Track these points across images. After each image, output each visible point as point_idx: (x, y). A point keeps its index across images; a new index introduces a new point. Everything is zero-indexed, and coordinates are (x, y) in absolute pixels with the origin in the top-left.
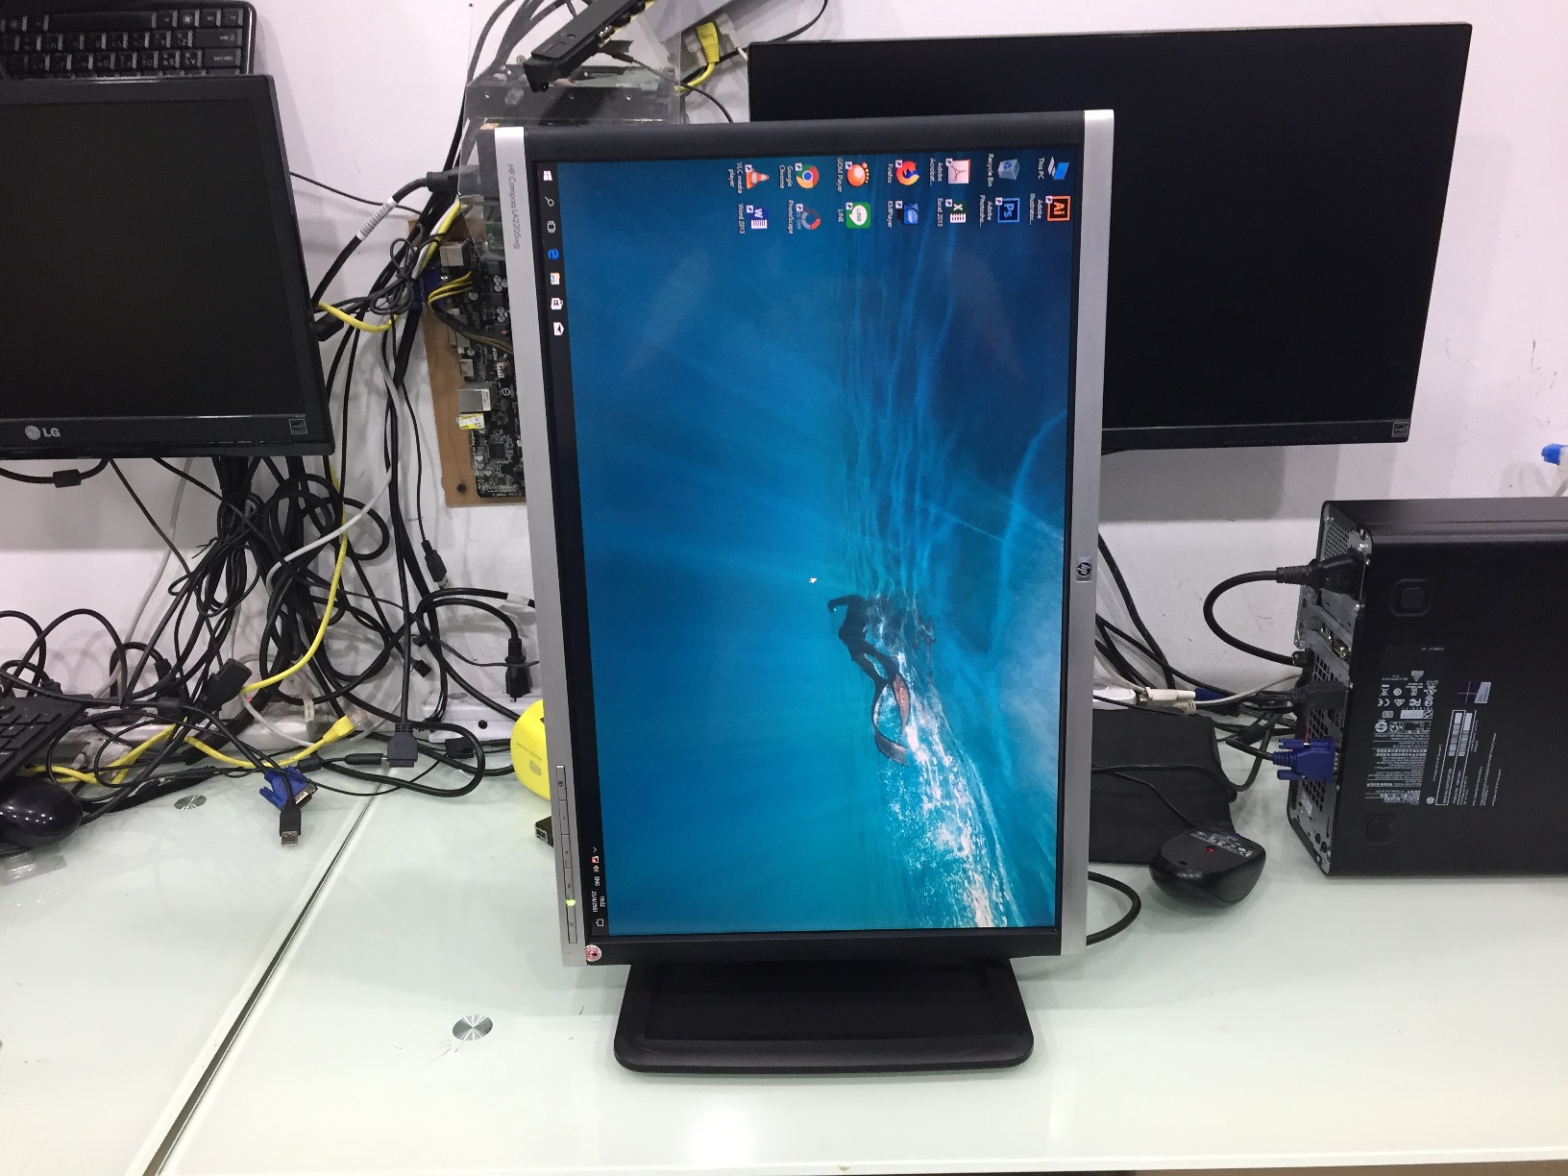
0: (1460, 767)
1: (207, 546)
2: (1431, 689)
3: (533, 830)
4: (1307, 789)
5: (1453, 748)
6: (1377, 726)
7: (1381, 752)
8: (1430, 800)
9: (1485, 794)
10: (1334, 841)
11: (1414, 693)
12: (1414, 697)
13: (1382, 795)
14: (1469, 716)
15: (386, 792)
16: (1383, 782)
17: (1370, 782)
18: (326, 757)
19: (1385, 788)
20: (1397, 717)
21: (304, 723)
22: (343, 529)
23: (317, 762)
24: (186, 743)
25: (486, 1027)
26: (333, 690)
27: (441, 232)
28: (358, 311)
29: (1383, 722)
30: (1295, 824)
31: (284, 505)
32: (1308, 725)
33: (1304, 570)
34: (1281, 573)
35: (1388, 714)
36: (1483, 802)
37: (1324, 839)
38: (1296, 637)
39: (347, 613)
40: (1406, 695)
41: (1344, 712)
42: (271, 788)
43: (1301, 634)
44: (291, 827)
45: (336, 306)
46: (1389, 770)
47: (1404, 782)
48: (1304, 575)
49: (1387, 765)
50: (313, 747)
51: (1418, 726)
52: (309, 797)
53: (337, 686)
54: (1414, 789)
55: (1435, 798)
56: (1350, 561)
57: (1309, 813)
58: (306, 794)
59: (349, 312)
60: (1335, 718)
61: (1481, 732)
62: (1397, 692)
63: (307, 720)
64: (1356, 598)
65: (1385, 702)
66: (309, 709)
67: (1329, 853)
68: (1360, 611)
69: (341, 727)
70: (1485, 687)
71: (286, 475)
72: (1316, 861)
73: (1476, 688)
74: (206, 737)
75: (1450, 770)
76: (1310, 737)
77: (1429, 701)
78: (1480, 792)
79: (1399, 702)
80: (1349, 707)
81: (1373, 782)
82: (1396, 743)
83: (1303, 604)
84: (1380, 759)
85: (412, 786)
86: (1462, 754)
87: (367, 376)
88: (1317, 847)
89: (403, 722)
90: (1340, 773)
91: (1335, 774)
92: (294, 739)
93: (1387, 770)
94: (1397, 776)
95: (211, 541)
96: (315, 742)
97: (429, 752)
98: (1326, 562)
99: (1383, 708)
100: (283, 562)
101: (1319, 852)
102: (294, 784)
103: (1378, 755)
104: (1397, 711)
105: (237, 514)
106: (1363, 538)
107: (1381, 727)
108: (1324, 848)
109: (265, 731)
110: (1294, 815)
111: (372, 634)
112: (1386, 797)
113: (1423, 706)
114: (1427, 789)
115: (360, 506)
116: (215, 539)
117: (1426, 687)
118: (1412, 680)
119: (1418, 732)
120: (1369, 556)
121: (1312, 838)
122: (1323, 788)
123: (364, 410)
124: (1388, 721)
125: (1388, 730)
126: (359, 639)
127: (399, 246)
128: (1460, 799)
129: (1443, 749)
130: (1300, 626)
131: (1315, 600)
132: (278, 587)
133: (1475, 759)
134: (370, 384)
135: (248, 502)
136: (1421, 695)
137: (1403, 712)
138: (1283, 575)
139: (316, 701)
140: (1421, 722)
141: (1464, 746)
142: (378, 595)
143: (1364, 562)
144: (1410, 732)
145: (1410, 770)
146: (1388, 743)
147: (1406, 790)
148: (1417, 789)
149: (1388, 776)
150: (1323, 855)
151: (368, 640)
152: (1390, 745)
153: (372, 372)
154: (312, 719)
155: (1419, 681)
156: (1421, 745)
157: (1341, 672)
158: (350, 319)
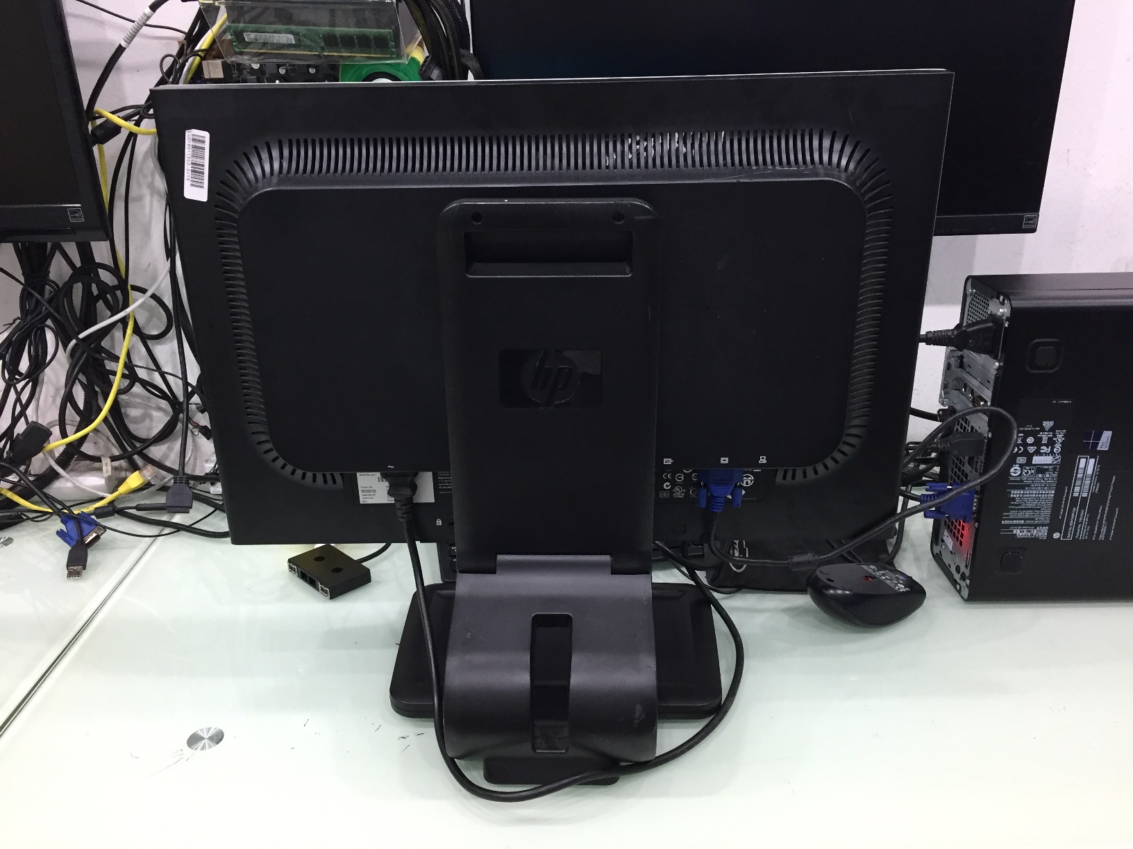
0: (1083, 507)
1: (11, 324)
2: (1060, 438)
3: (286, 565)
4: (948, 528)
5: (1077, 489)
6: (1012, 470)
7: (1015, 493)
8: (1056, 536)
9: (1104, 530)
10: (971, 572)
11: (1044, 441)
12: (1044, 445)
13: (1015, 532)
14: (1092, 461)
15: (166, 534)
16: (1016, 519)
17: (1004, 520)
18: (120, 506)
19: (1017, 525)
20: (1029, 463)
21: (103, 477)
22: (128, 310)
23: (113, 510)
24: (2, 494)
25: (218, 738)
26: (129, 449)
27: (203, 48)
28: (136, 118)
29: (1017, 467)
30: (938, 558)
31: (78, 289)
32: (950, 472)
33: (950, 333)
34: (930, 335)
35: (1021, 460)
36: (1102, 537)
37: (963, 569)
38: (941, 397)
39: (137, 384)
40: (1038, 443)
41: (982, 458)
42: (66, 531)
43: (945, 393)
44: (77, 563)
45: (113, 113)
46: (1022, 509)
47: (1034, 519)
48: (949, 337)
49: (1020, 505)
50: (110, 497)
51: (1047, 470)
52: (97, 538)
53: (133, 446)
54: (1043, 525)
55: (1061, 533)
56: (991, 325)
57: (951, 548)
58: (94, 535)
59: (127, 118)
60: (974, 466)
61: (1102, 476)
62: (1030, 440)
63: (106, 475)
64: (996, 358)
65: (1019, 449)
66: (107, 466)
67: (968, 582)
68: (998, 369)
69: (134, 480)
70: (1107, 436)
71: (78, 264)
72: (956, 589)
73: (1098, 437)
74: (19, 488)
75: (1074, 509)
76: (952, 482)
77: (1057, 449)
78: (1100, 528)
79: (1031, 449)
80: (988, 454)
81: (1007, 519)
82: (1029, 486)
83: (948, 367)
84: (1014, 499)
85: (190, 529)
86: (1085, 495)
87: (149, 179)
88: (957, 577)
89: (181, 475)
90: (979, 512)
91: (974, 513)
92: (93, 491)
93: (1018, 509)
94: (1028, 514)
95: (15, 320)
96: (112, 493)
97: (207, 501)
98: (969, 326)
99: (1018, 455)
100: (78, 339)
101: (958, 581)
102: (85, 526)
103: (1012, 496)
104: (1030, 457)
105: (36, 297)
106: (1003, 303)
107: (1015, 471)
108: (963, 577)
109: (69, 485)
110: (936, 550)
111: (164, 404)
112: (1017, 532)
113: (1052, 453)
114: (1054, 525)
115: (143, 291)
116: (18, 318)
117: (1055, 436)
118: (1043, 430)
119: (1048, 476)
120: (1008, 319)
121: (953, 569)
122: (963, 527)
123: (147, 210)
124: (1021, 466)
125: (1020, 475)
126: (151, 407)
127: (169, 61)
128: (1082, 534)
129: (1069, 489)
130: (945, 386)
131: (958, 364)
132: (75, 359)
133: (1097, 499)
134: (151, 186)
135: (47, 287)
136: (1051, 443)
137: (1035, 458)
138: (931, 338)
139: (113, 459)
140: (1051, 467)
141: (1087, 487)
142: (165, 369)
143: (1003, 324)
144: (1040, 475)
145: (1039, 509)
146: (1021, 485)
147: (1035, 526)
148: (1045, 525)
149: (1021, 514)
150: (963, 584)
151: (160, 409)
152: (1023, 487)
153: (153, 175)
154: (110, 474)
155: (1049, 431)
156: (1050, 488)
157: (980, 424)
158: (129, 126)
